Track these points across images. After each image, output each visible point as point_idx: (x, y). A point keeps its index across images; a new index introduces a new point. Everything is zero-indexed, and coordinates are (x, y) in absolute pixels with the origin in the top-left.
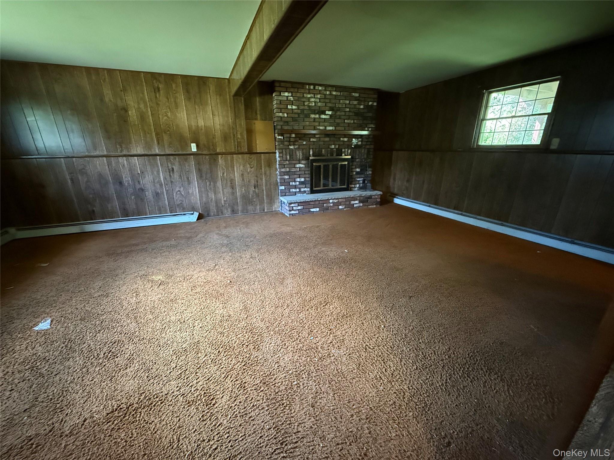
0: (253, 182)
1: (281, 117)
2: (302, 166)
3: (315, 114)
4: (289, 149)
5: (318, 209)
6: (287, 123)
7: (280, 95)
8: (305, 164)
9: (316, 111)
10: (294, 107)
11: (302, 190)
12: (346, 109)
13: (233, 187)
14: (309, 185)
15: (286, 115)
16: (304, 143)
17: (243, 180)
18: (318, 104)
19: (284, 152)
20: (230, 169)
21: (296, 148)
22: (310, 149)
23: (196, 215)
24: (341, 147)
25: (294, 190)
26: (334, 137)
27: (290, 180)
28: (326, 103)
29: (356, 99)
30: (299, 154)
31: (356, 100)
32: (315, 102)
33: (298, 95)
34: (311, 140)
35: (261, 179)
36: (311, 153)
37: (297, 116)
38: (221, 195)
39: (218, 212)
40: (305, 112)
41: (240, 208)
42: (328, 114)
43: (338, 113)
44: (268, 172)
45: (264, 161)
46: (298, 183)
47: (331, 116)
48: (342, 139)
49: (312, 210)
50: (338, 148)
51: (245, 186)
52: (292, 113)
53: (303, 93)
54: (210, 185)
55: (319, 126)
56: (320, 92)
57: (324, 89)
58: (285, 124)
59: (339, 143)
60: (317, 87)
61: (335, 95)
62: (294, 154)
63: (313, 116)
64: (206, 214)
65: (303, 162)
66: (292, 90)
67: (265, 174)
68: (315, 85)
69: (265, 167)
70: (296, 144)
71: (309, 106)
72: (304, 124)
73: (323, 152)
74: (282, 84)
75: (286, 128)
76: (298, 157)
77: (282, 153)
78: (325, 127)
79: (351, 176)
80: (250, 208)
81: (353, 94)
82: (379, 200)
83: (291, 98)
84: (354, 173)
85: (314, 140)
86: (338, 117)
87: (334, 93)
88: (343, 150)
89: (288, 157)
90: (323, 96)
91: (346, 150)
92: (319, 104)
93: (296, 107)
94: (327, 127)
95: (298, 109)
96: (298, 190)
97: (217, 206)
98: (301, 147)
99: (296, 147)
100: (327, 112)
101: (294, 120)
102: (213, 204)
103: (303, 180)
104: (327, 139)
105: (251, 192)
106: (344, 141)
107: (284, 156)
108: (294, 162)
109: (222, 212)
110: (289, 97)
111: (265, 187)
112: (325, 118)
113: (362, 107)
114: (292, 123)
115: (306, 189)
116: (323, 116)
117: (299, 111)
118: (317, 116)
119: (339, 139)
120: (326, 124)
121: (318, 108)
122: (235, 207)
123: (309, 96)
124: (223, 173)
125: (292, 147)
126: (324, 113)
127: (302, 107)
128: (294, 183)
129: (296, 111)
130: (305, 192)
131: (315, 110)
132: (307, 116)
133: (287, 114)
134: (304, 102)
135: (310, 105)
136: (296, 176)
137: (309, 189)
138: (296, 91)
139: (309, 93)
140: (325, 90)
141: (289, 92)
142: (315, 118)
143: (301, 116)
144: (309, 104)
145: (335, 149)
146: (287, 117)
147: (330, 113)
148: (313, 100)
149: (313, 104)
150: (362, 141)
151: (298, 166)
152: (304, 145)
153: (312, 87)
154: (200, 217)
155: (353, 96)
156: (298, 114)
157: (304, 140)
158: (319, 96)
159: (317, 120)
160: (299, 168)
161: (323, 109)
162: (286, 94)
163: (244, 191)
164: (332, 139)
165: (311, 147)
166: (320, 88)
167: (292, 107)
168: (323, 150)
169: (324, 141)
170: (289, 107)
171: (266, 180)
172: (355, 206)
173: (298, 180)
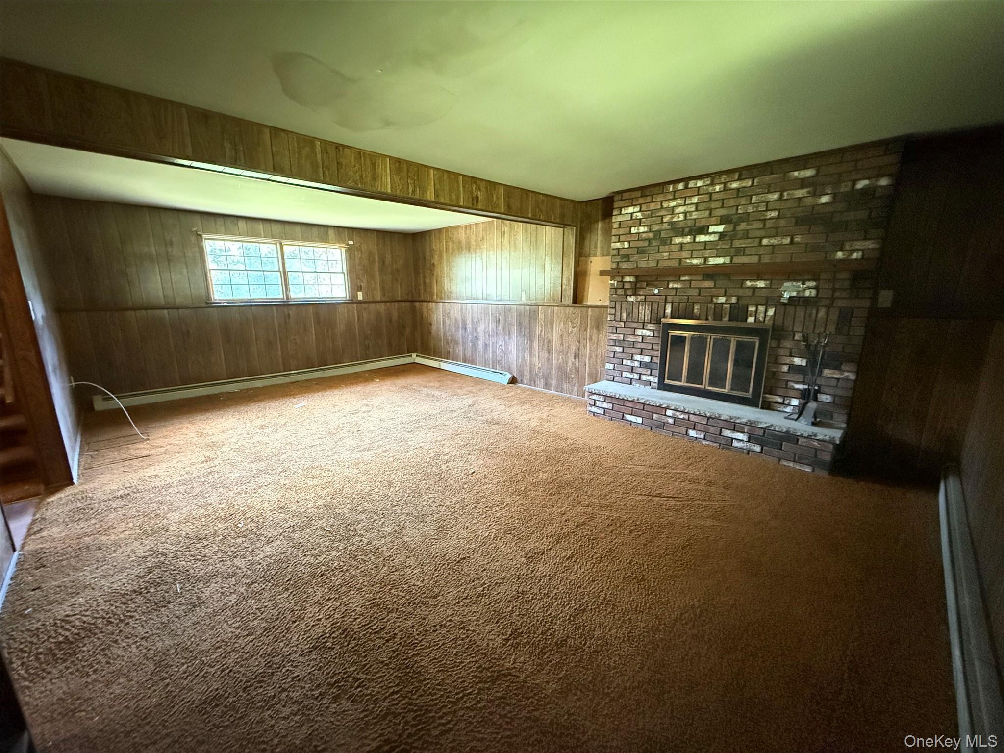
0: (573, 348)
1: (618, 249)
2: (648, 333)
3: (683, 235)
4: (627, 301)
5: (640, 420)
6: (627, 258)
7: (621, 214)
8: (653, 331)
9: (687, 230)
10: (642, 229)
11: (644, 378)
12: (769, 213)
13: (549, 352)
14: (656, 372)
15: (626, 245)
16: (656, 291)
17: (562, 344)
18: (691, 215)
19: (618, 307)
20: (549, 326)
21: (639, 300)
22: (666, 302)
23: (509, 376)
24: (743, 302)
25: (629, 375)
26: (730, 280)
27: (624, 356)
28: (711, 210)
29: (803, 183)
30: (645, 312)
31: (802, 188)
32: (685, 213)
33: (652, 206)
34: (671, 286)
35: (585, 347)
36: (668, 311)
37: (646, 244)
38: (536, 360)
39: (531, 380)
40: (663, 235)
41: (554, 382)
42: (714, 233)
43: (743, 226)
44: (594, 338)
45: (591, 319)
46: (637, 364)
47: (722, 235)
48: (748, 283)
49: (628, 417)
50: (737, 303)
51: (562, 352)
52: (638, 240)
53: (662, 202)
54: (527, 343)
55: (692, 258)
56: (698, 191)
57: (709, 182)
58: (624, 260)
59: (740, 292)
60: (691, 184)
61: (738, 189)
62: (635, 311)
63: (678, 240)
64: (519, 379)
65: (651, 327)
66: (641, 201)
67: (591, 339)
68: (686, 180)
69: (592, 328)
70: (641, 293)
71: (671, 223)
72: (658, 257)
73: (695, 311)
74: (626, 196)
75: (624, 266)
76: (641, 316)
77: (615, 308)
78: (706, 259)
79: (774, 373)
80: (565, 386)
81: (796, 173)
82: (827, 457)
83: (639, 214)
84: (785, 368)
85: (675, 286)
86: (740, 234)
87: (735, 185)
88: (752, 309)
89: (624, 315)
90: (706, 198)
91: (761, 309)
92: (695, 215)
93: (646, 229)
94: (710, 259)
95: (650, 231)
96: (636, 376)
97: (531, 372)
98: (649, 299)
99: (640, 298)
100: (712, 229)
101: (641, 251)
102: (528, 368)
103: (647, 359)
104: (708, 284)
105: (570, 364)
106: (755, 289)
107: (618, 314)
108: (635, 325)
109: (535, 382)
110: (635, 214)
111: (589, 360)
112: (705, 242)
113: (825, 199)
114: (636, 258)
115: (651, 379)
116: (701, 238)
117: (651, 235)
118: (688, 239)
119: (743, 282)
120: (707, 253)
121: (690, 223)
122: (550, 380)
123: (672, 204)
124: (541, 331)
125: (631, 299)
126: (704, 230)
127: (656, 228)
128: (629, 363)
129: (644, 235)
130: (650, 383)
131: (683, 229)
132: (666, 241)
133: (629, 242)
134: (662, 217)
135: (675, 219)
136: (634, 351)
137: (656, 380)
138: (649, 201)
139: (674, 199)
140: (712, 184)
141: (635, 206)
142: (682, 244)
143: (654, 243)
144: (672, 218)
145: (728, 306)
146: (629, 247)
147: (720, 228)
148: (681, 209)
149: (682, 217)
150: (816, 288)
151: (639, 332)
152: (655, 295)
153: (681, 186)
154: (513, 381)
155: (796, 179)
156: (649, 240)
157: (656, 287)
158: (695, 200)
159: (686, 247)
160: (643, 337)
161: (703, 223)
162: (631, 210)
163: (561, 361)
164: (720, 283)
165: (669, 299)
166: (700, 183)
167: (638, 230)
168: (696, 307)
169: (700, 289)
170: (634, 230)
171: (590, 347)
172: (735, 444)
173: (638, 357)
